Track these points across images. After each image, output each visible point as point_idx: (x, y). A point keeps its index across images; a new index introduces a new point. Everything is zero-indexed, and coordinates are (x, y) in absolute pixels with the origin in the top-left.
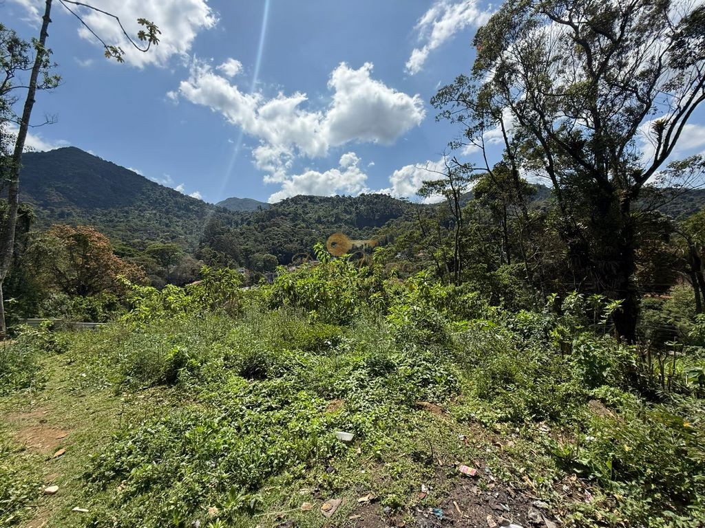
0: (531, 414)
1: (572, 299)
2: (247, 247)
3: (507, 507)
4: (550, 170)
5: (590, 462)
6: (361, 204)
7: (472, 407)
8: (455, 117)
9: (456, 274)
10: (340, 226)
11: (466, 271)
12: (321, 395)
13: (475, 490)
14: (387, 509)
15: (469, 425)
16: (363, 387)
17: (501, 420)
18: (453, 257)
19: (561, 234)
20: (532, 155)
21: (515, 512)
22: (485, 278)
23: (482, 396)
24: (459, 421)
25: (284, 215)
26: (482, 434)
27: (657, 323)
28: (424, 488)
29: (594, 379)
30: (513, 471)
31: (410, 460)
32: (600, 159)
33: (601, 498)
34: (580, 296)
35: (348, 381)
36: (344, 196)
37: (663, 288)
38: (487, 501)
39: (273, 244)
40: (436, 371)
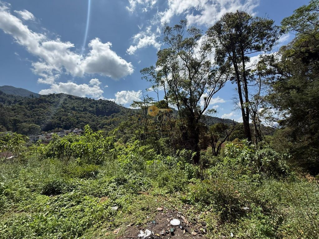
0: (175, 190)
1: (183, 151)
2: (17, 118)
3: (172, 216)
4: (178, 105)
5: (190, 199)
6: (99, 104)
7: (157, 191)
8: (149, 79)
9: (144, 141)
10: (86, 113)
11: (147, 140)
12: (95, 196)
13: (162, 214)
14: (138, 225)
15: (157, 197)
16: (115, 190)
17: (167, 193)
18: (143, 134)
19: (180, 128)
20: (173, 99)
21: (174, 216)
22: (155, 143)
23: (160, 187)
24: (154, 196)
25: (49, 102)
26: (162, 198)
27: (204, 159)
28: (148, 217)
29: (190, 177)
30: (172, 206)
31: (141, 211)
32: (191, 105)
33: (193, 207)
34: (186, 150)
35: (108, 188)
36: (90, 98)
37: (205, 148)
38: (166, 216)
39: (38, 118)
40: (144, 180)
